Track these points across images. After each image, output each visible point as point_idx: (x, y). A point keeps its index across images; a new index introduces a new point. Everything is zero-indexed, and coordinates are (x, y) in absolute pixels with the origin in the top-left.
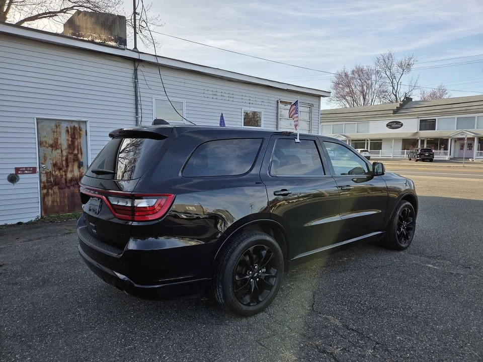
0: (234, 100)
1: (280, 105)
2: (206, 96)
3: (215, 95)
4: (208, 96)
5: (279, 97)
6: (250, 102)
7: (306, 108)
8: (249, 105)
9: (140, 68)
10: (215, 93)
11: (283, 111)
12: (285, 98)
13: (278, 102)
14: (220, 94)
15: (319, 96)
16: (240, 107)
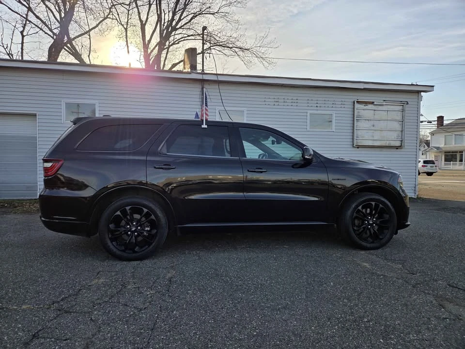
0: (298, 104)
1: (357, 106)
2: (267, 103)
3: (277, 102)
4: (269, 103)
5: (356, 98)
6: (318, 105)
7: (398, 107)
8: (316, 108)
9: (206, 86)
10: (277, 100)
11: (363, 111)
12: (363, 98)
13: (354, 103)
14: (283, 100)
15: (419, 92)
16: (306, 111)
